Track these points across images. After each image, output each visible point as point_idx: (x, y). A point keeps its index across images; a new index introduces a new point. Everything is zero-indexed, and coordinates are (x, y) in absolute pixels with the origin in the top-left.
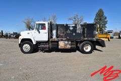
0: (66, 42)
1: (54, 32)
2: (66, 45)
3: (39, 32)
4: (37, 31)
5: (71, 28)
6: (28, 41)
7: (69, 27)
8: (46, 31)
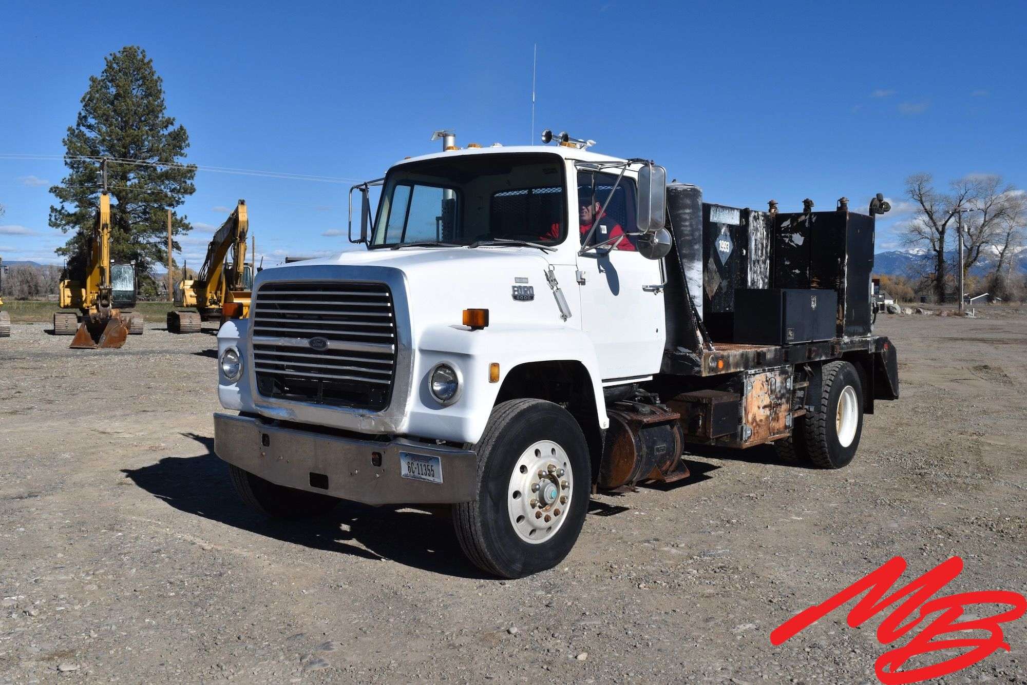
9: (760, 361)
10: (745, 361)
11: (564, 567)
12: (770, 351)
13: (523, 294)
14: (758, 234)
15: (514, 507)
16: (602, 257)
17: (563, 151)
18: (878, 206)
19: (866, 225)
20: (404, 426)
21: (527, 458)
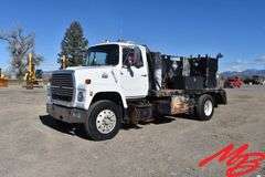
0: (183, 98)
1: (159, 73)
2: (182, 104)
3: (132, 74)
4: (125, 71)
5: (175, 66)
6: (108, 99)
7: (172, 62)
8: (145, 69)
9: (177, 94)
10: (172, 94)
11: (114, 139)
12: (180, 91)
13: (105, 77)
14: (186, 63)
15: (98, 125)
16: (129, 68)
17: (119, 44)
18: (220, 56)
19: (216, 61)
20: (75, 105)
21: (102, 113)
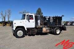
2: (47, 30)
5: (47, 19)
10: (43, 27)
14: (51, 18)
18: (63, 16)
